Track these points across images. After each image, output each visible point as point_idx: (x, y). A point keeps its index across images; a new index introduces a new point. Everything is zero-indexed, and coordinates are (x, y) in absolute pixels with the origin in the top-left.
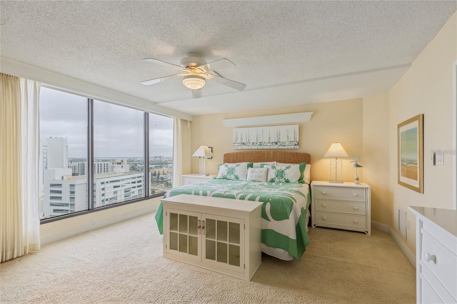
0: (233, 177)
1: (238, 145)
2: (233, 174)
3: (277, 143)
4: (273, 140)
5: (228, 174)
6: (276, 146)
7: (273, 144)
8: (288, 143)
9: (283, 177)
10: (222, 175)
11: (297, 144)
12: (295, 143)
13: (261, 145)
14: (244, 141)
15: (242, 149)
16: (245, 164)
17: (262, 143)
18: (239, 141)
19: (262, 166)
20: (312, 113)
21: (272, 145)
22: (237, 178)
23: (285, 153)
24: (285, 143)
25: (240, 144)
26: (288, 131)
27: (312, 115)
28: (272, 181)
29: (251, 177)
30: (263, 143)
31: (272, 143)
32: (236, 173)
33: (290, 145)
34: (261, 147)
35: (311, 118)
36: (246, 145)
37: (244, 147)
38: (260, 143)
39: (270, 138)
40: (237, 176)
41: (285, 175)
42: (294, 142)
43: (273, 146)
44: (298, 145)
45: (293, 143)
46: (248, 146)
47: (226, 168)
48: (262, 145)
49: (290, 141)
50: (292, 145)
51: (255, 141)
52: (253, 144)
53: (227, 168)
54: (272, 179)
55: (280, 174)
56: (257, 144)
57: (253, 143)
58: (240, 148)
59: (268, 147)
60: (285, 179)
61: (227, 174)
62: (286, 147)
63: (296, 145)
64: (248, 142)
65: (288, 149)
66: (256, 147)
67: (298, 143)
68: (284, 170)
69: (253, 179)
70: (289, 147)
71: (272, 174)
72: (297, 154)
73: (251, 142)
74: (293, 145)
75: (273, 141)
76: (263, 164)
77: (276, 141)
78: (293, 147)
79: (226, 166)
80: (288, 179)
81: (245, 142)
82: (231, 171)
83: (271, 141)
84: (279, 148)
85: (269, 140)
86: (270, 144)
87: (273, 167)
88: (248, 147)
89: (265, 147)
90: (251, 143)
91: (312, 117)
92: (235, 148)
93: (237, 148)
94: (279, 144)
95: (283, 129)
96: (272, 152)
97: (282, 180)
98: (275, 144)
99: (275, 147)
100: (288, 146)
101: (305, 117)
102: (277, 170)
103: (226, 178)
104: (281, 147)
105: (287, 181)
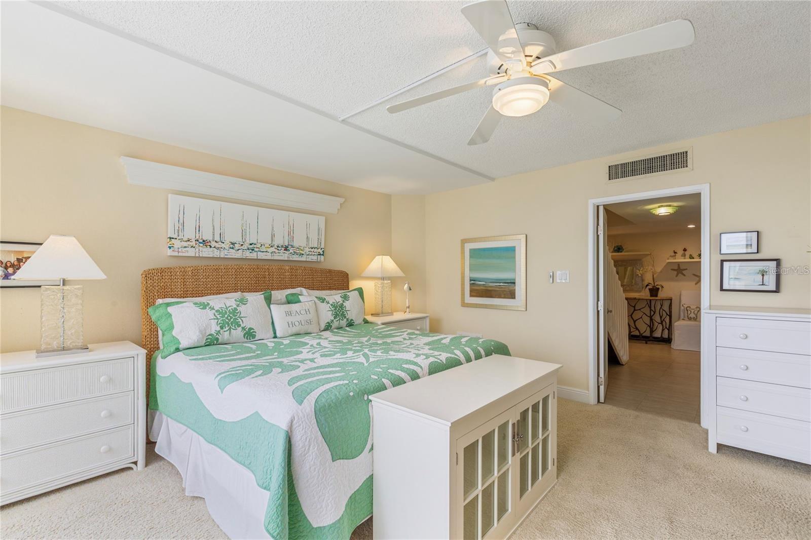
0: (238, 333)
1: (185, 244)
2: (239, 326)
3: (288, 247)
4: (278, 241)
5: (222, 328)
6: (286, 255)
7: (279, 249)
8: (307, 250)
9: (345, 317)
10: (200, 331)
11: (322, 253)
12: (319, 250)
13: (253, 250)
14: (207, 236)
15: (199, 257)
16: (256, 299)
17: (255, 244)
18: (189, 233)
19: (290, 298)
20: (342, 200)
21: (277, 251)
22: (250, 334)
24: (302, 248)
25: (193, 243)
26: (308, 226)
27: (341, 204)
28: (328, 327)
29: (291, 326)
30: (259, 246)
31: (278, 247)
32: (248, 323)
33: (311, 253)
34: (254, 255)
35: (339, 208)
36: (211, 247)
37: (206, 252)
38: (251, 244)
39: (273, 236)
40: (250, 329)
41: (347, 313)
42: (318, 249)
43: (280, 254)
44: (323, 255)
45: (316, 250)
46: (218, 248)
47: (210, 314)
48: (255, 249)
49: (310, 246)
50: (313, 253)
51: (238, 239)
52: (232, 246)
53: (214, 311)
54: (328, 323)
55: (339, 311)
56: (242, 247)
57: (233, 244)
58: (191, 252)
59: (269, 257)
60: (348, 320)
61: (218, 328)
62: (304, 259)
63: (320, 255)
64: (217, 238)
65: (306, 261)
66: (239, 255)
67: (323, 251)
68: (343, 302)
69: (295, 330)
70: (310, 258)
71: (326, 315)
72: (330, 271)
73: (228, 239)
74: (316, 254)
75: (281, 243)
76: (292, 295)
77: (287, 244)
78: (315, 258)
79: (204, 306)
80: (352, 320)
81: (211, 238)
82: (230, 319)
83: (276, 243)
84: (291, 259)
85: (272, 240)
86: (273, 249)
87: (323, 300)
88: (217, 253)
89: (261, 256)
90: (227, 241)
91: (341, 208)
92: (176, 254)
93: (180, 254)
94: (291, 251)
95: (300, 220)
96: (287, 268)
97: (344, 322)
98: (283, 249)
99: (284, 256)
100: (308, 256)
101: (330, 204)
102: (331, 305)
103: (217, 339)
104: (295, 258)
105: (350, 324)
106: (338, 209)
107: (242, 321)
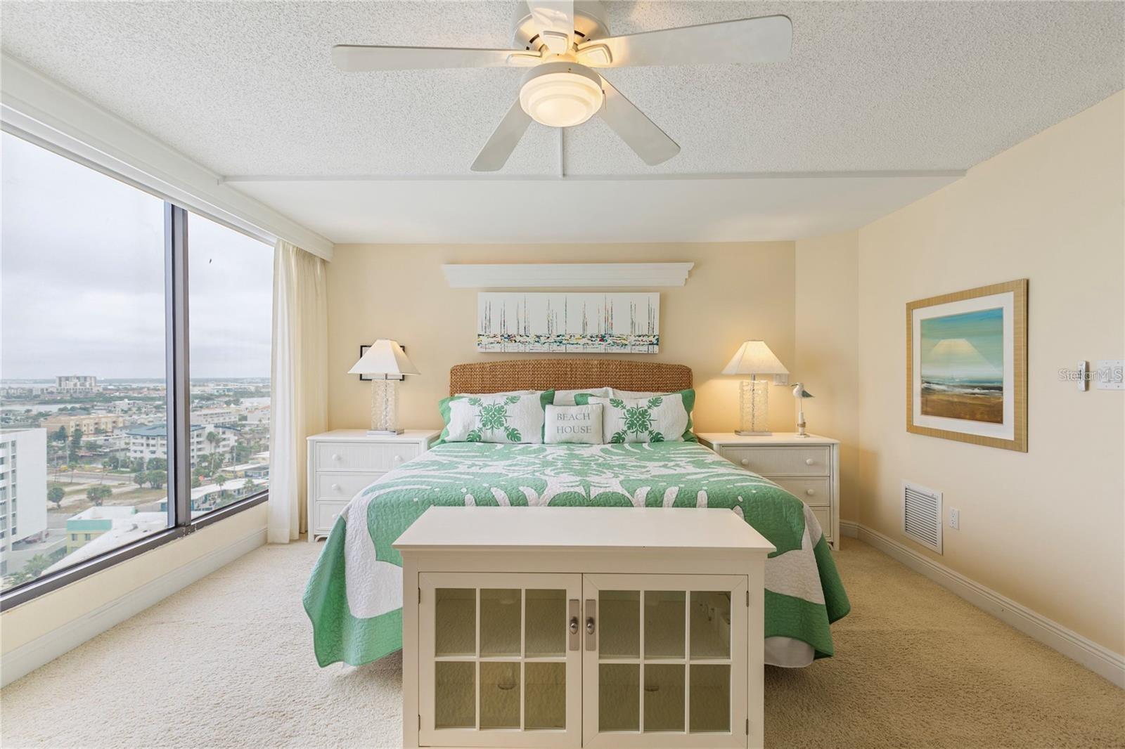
0: (500, 433)
1: (492, 340)
2: (502, 425)
3: (604, 337)
4: (593, 330)
5: (484, 425)
6: (603, 347)
7: (594, 339)
8: (632, 339)
9: (647, 429)
10: (464, 427)
11: (655, 342)
12: (651, 338)
13: (561, 342)
14: (512, 331)
15: (505, 352)
16: (529, 398)
17: (563, 336)
18: (496, 329)
19: (579, 399)
20: (691, 265)
21: (590, 342)
22: (514, 436)
23: (630, 364)
24: (624, 337)
25: (499, 339)
26: (632, 308)
27: (689, 271)
28: (618, 440)
29: (560, 431)
30: (568, 337)
31: (592, 337)
32: (512, 423)
33: (638, 343)
34: (562, 349)
35: (687, 277)
36: (516, 342)
37: (511, 347)
38: (558, 336)
39: (585, 325)
40: (514, 430)
41: (650, 423)
42: (649, 337)
43: (595, 346)
44: (657, 344)
45: (645, 339)
46: (523, 343)
47: (477, 409)
48: (564, 342)
49: (637, 333)
50: (642, 343)
51: (543, 331)
52: (537, 339)
53: (481, 408)
54: (618, 433)
55: (639, 420)
56: (548, 340)
57: (538, 337)
58: (497, 348)
59: (580, 349)
60: (651, 433)
61: (481, 426)
62: (627, 350)
63: (653, 344)
64: (522, 332)
65: (631, 353)
66: (545, 348)
67: (657, 340)
68: (646, 408)
69: (565, 437)
70: (636, 350)
71: (616, 422)
72: (659, 366)
73: (533, 332)
74: (646, 343)
75: (595, 332)
76: (582, 395)
77: (603, 333)
78: (644, 349)
79: (474, 402)
80: (659, 434)
81: (516, 333)
82: (495, 417)
83: (589, 333)
84: (609, 351)
85: (584, 330)
86: (585, 340)
87: (616, 403)
88: (521, 348)
89: (571, 349)
90: (532, 335)
91: (689, 277)
92: (484, 350)
93: (488, 350)
94: (609, 341)
95: (620, 301)
96: (596, 362)
97: (645, 436)
98: (598, 339)
99: (600, 348)
100: (634, 347)
101: (674, 275)
102: (628, 411)
103: (480, 437)
104: (616, 350)
105: (657, 439)
106: (686, 279)
107: (506, 420)
